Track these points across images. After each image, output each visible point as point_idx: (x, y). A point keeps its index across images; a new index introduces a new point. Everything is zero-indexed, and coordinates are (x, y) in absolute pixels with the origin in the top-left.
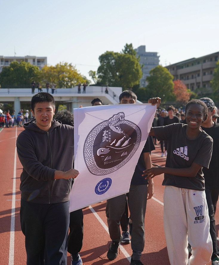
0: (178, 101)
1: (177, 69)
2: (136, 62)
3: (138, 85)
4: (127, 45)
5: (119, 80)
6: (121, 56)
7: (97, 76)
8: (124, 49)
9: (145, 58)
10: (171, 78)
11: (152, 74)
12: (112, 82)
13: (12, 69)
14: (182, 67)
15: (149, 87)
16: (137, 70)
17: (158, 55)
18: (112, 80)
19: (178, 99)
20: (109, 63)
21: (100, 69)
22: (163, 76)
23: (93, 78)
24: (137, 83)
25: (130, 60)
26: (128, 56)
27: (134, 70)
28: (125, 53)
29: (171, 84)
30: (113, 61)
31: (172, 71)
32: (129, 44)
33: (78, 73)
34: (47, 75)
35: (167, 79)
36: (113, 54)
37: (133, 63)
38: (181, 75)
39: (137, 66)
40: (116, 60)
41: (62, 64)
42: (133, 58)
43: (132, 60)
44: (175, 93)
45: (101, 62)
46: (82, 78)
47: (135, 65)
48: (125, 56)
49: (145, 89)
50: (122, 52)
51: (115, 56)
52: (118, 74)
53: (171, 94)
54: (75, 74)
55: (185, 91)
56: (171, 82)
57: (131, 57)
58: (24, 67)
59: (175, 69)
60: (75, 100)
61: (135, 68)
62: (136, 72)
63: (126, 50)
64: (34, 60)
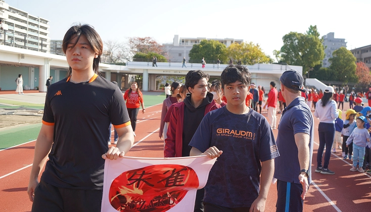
0: (360, 83)
1: (361, 53)
2: (319, 43)
3: (320, 66)
4: (311, 26)
5: (301, 59)
6: (304, 36)
7: (280, 55)
8: (308, 30)
9: (333, 44)
10: (354, 60)
11: (335, 56)
12: (293, 61)
13: (201, 46)
14: (367, 51)
15: (331, 68)
16: (320, 51)
17: (345, 41)
18: (294, 59)
19: (361, 81)
20: (292, 43)
21: (283, 49)
22: (346, 58)
23: (277, 57)
24: (319, 63)
25: (312, 41)
26: (311, 36)
27: (316, 50)
28: (309, 34)
29: (354, 66)
30: (297, 41)
31: (357, 55)
32: (313, 26)
33: (262, 51)
34: (232, 52)
35: (349, 60)
36: (296, 34)
37: (316, 43)
38: (365, 59)
39: (319, 46)
40: (299, 40)
41: (247, 43)
42: (316, 39)
43: (315, 40)
44: (357, 75)
45: (284, 42)
46: (266, 57)
47: (318, 46)
48: (308, 36)
49: (326, 69)
50: (306, 33)
51: (298, 36)
52: (300, 53)
53: (352, 76)
54: (258, 52)
55: (367, 73)
56: (354, 63)
57: (314, 37)
58: (212, 44)
59: (360, 52)
60: (254, 76)
61: (318, 48)
62: (318, 53)
63: (310, 31)
64: (232, 42)
